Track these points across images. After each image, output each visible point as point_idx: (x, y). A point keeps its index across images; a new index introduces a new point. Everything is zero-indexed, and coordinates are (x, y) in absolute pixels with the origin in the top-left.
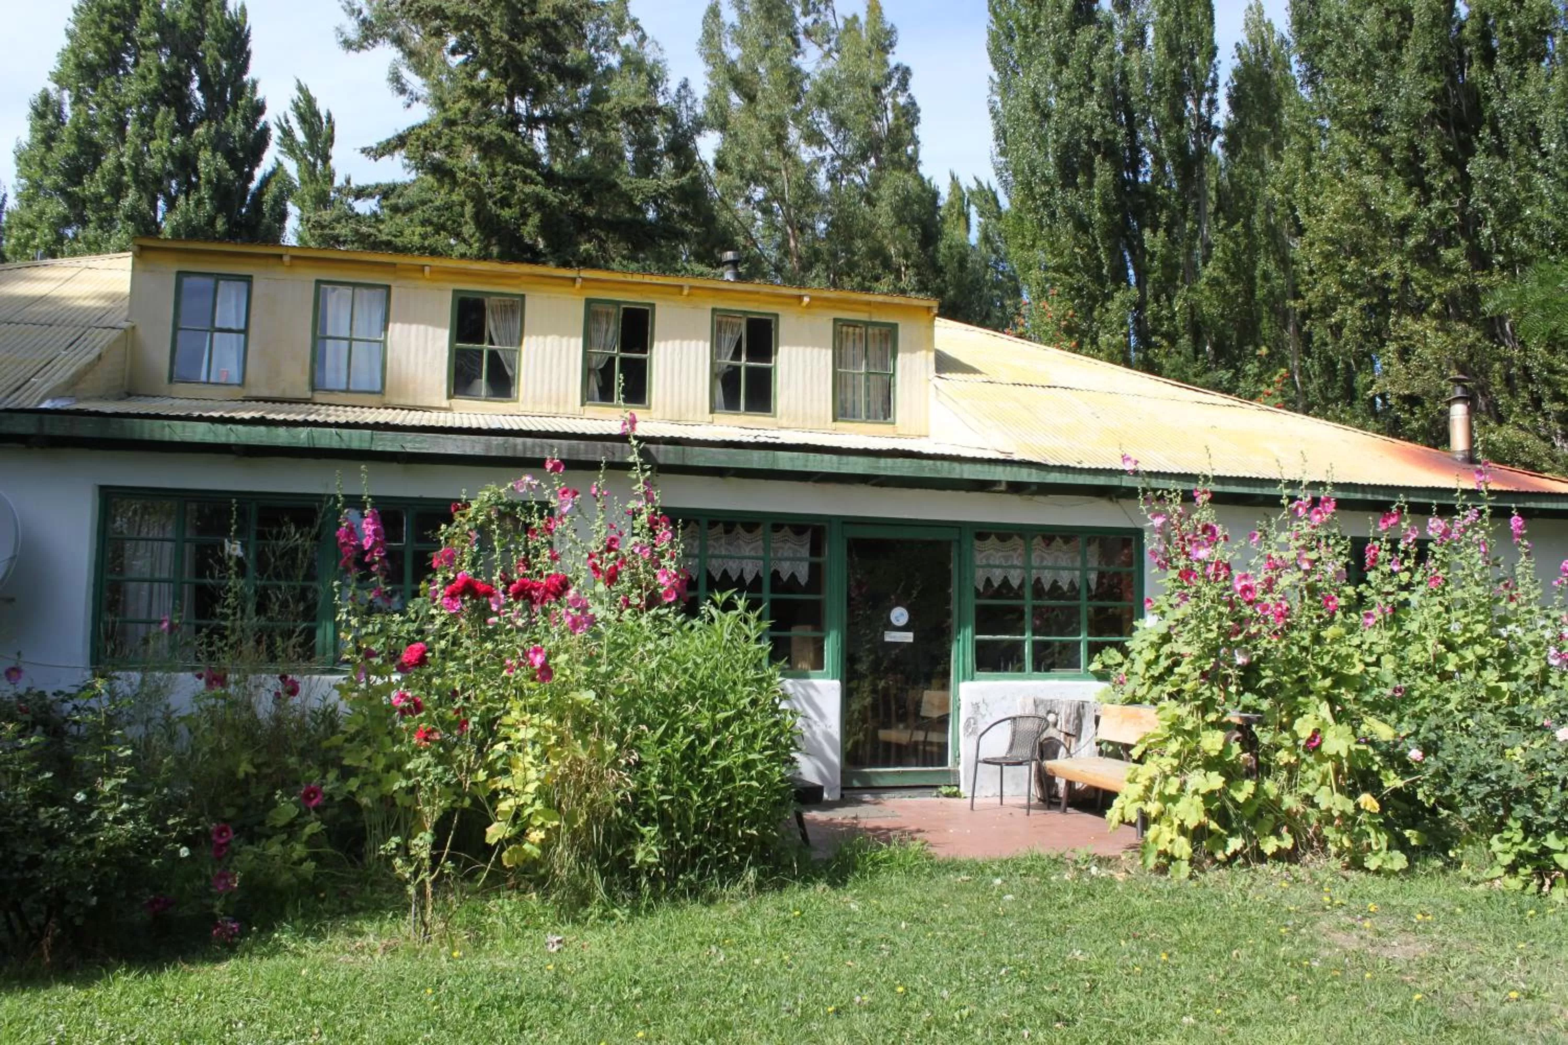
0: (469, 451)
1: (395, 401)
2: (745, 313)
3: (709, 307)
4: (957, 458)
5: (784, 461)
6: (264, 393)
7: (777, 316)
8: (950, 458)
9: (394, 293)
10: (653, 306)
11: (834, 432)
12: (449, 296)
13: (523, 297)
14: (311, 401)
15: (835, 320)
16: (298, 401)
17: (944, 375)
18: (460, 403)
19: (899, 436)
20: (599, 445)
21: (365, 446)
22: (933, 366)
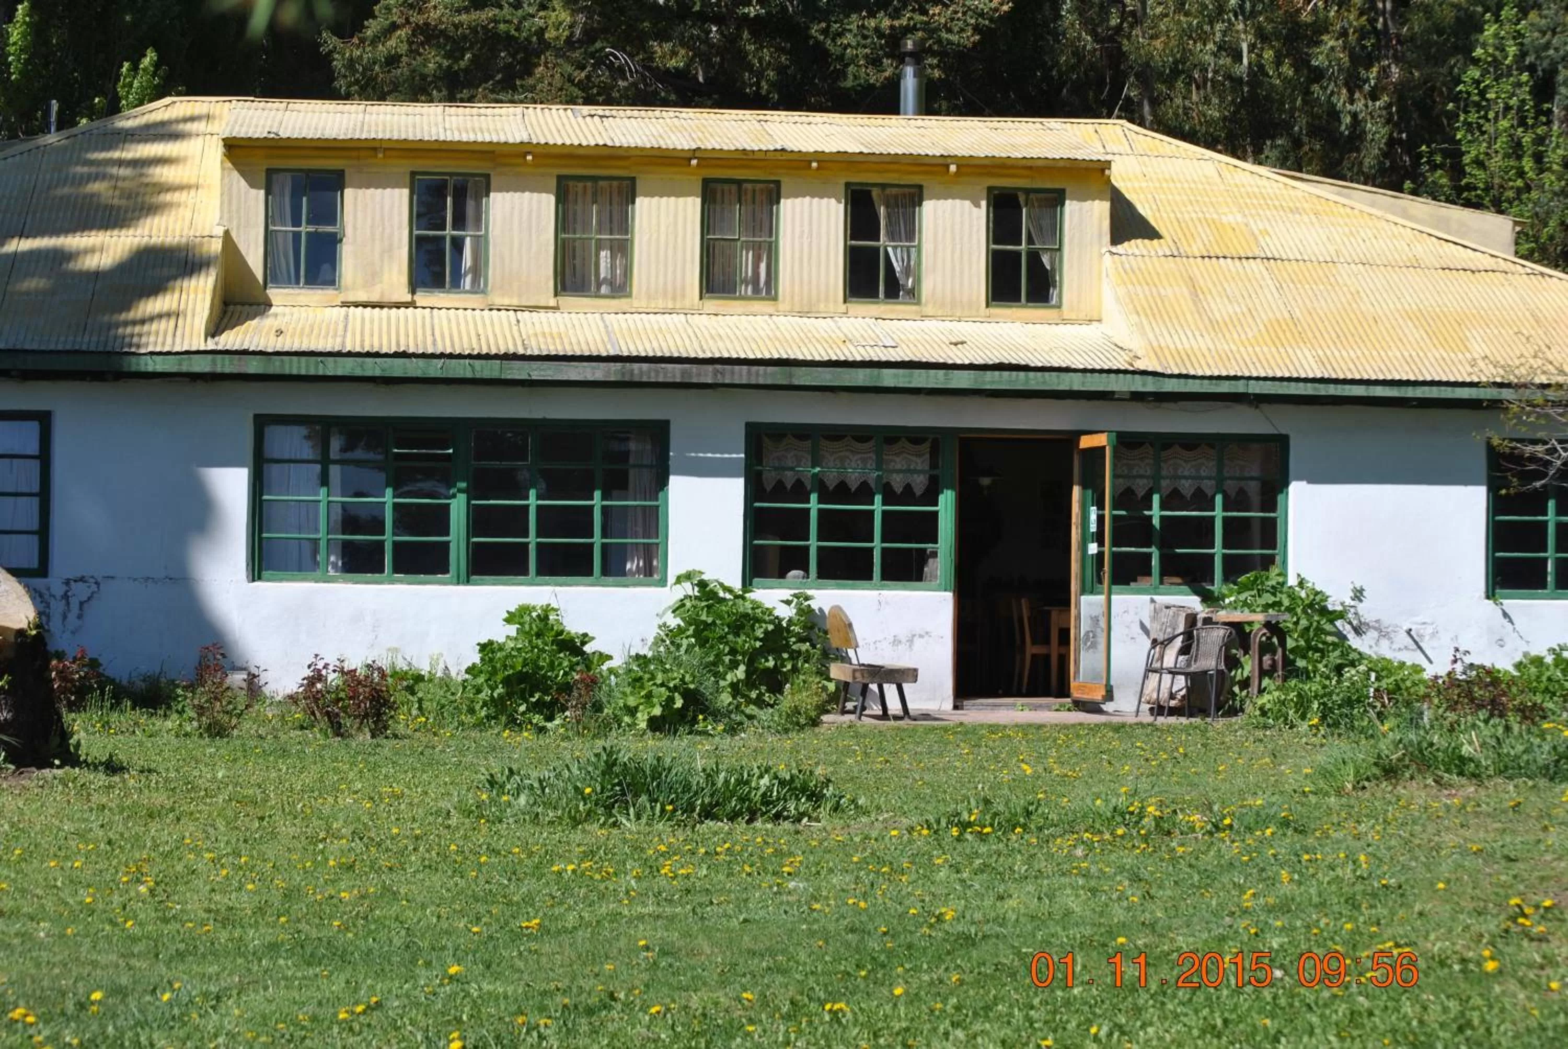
0: (590, 378)
1: (499, 301)
2: (883, 186)
3: (843, 181)
4: (1067, 370)
5: (889, 378)
6: (362, 297)
7: (920, 187)
8: (1059, 370)
9: (494, 182)
10: (778, 183)
11: (987, 320)
12: (553, 183)
13: (633, 180)
14: (411, 305)
15: (990, 189)
16: (398, 306)
17: (1119, 249)
18: (568, 301)
19: (1065, 322)
20: (710, 368)
21: (495, 374)
22: (1107, 238)
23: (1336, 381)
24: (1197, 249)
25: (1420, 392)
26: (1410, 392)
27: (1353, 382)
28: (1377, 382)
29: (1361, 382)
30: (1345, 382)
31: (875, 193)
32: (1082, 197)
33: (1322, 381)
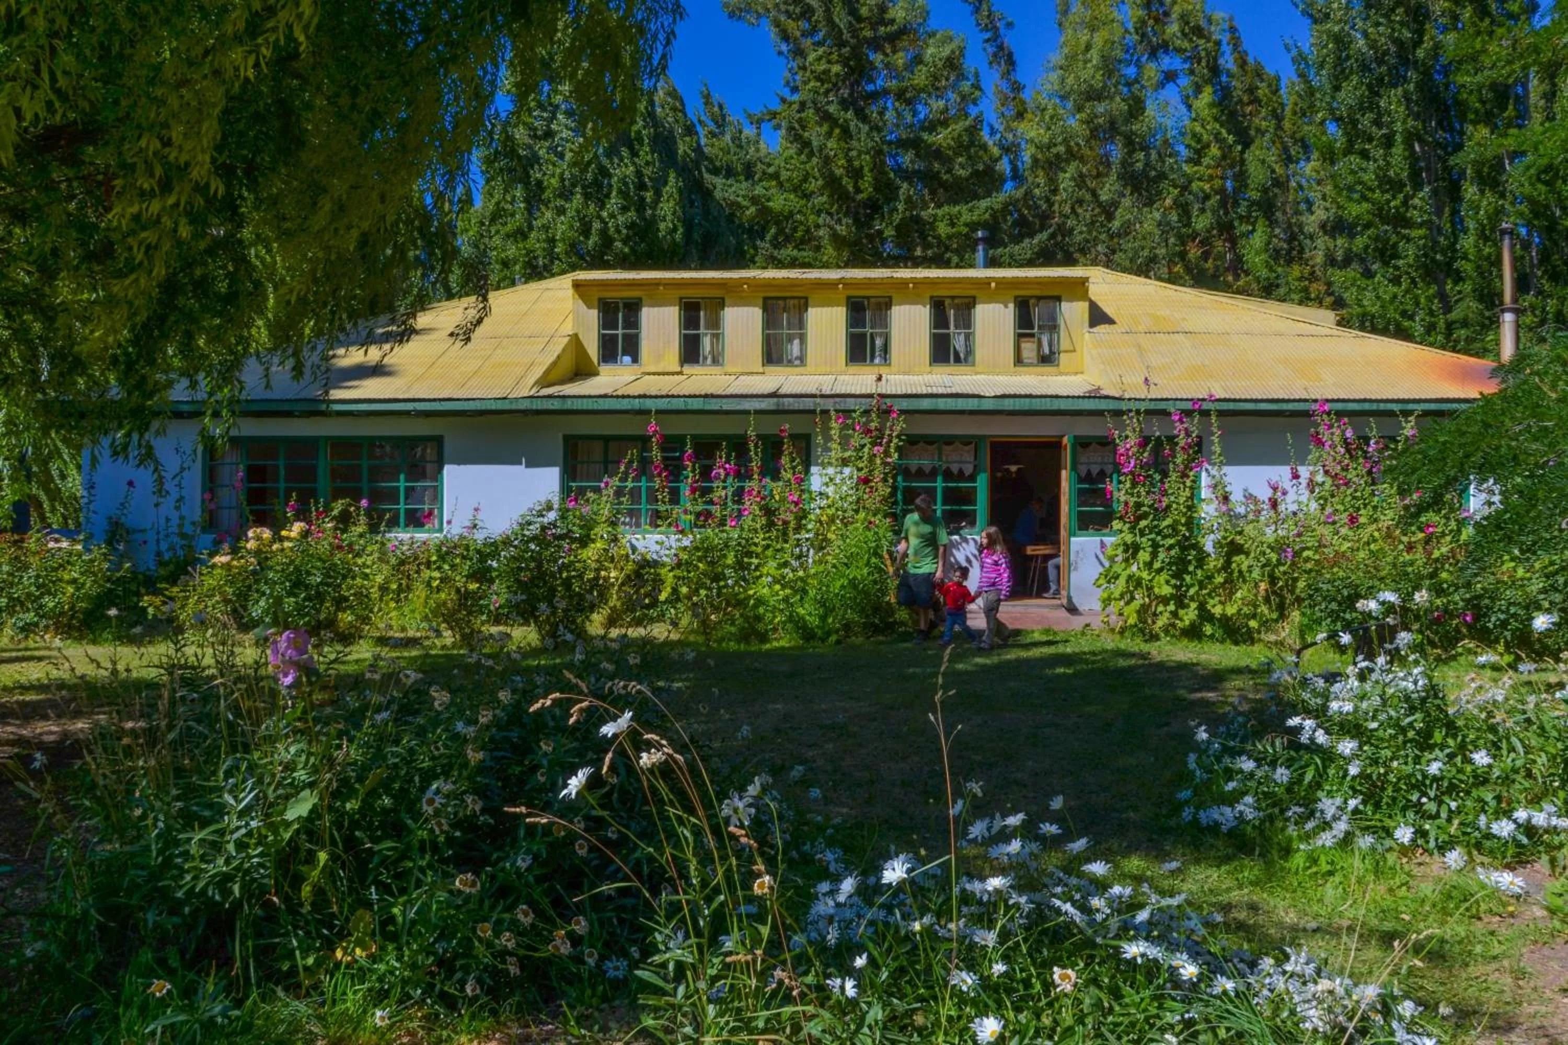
1: (730, 370)
2: (953, 298)
3: (928, 295)
4: (1057, 397)
5: (942, 404)
6: (653, 369)
7: (974, 298)
8: (1051, 397)
9: (727, 301)
10: (890, 298)
11: (1015, 374)
12: (760, 302)
13: (806, 298)
14: (681, 373)
15: (1016, 297)
16: (673, 374)
17: (1095, 330)
18: (770, 369)
19: (1061, 374)
20: (831, 400)
21: (700, 407)
22: (1087, 323)
23: (1235, 400)
24: (1141, 328)
25: (1290, 406)
26: (1285, 407)
27: (1246, 401)
28: (1262, 401)
29: (1251, 401)
30: (1240, 400)
31: (947, 302)
32: (1071, 300)
33: (1225, 400)
